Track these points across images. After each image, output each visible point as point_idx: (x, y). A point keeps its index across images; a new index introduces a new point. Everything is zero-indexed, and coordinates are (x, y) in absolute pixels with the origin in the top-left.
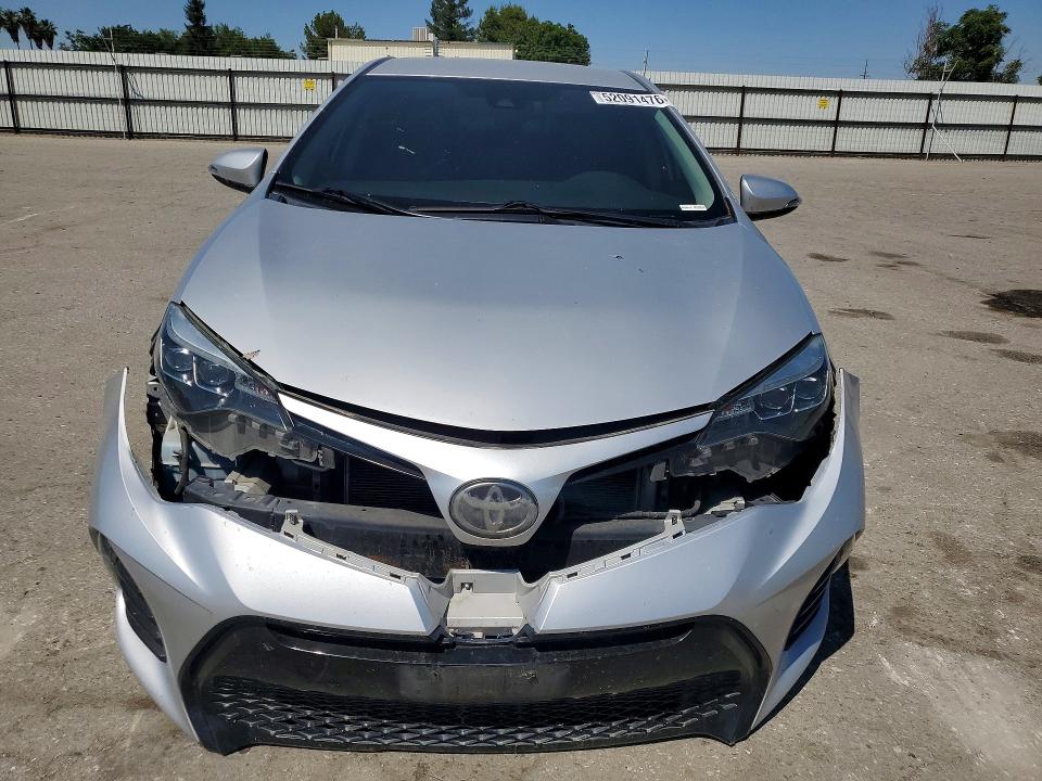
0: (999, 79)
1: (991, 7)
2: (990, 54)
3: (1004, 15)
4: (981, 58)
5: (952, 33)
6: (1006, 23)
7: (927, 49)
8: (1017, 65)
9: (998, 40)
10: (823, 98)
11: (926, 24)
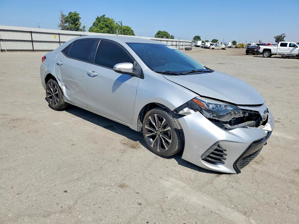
0: (81, 30)
1: (75, 12)
2: (78, 24)
3: (79, 14)
4: (76, 25)
5: (67, 18)
6: (80, 16)
7: (62, 21)
8: (84, 27)
9: (79, 21)
10: (55, 35)
11: (61, 15)
